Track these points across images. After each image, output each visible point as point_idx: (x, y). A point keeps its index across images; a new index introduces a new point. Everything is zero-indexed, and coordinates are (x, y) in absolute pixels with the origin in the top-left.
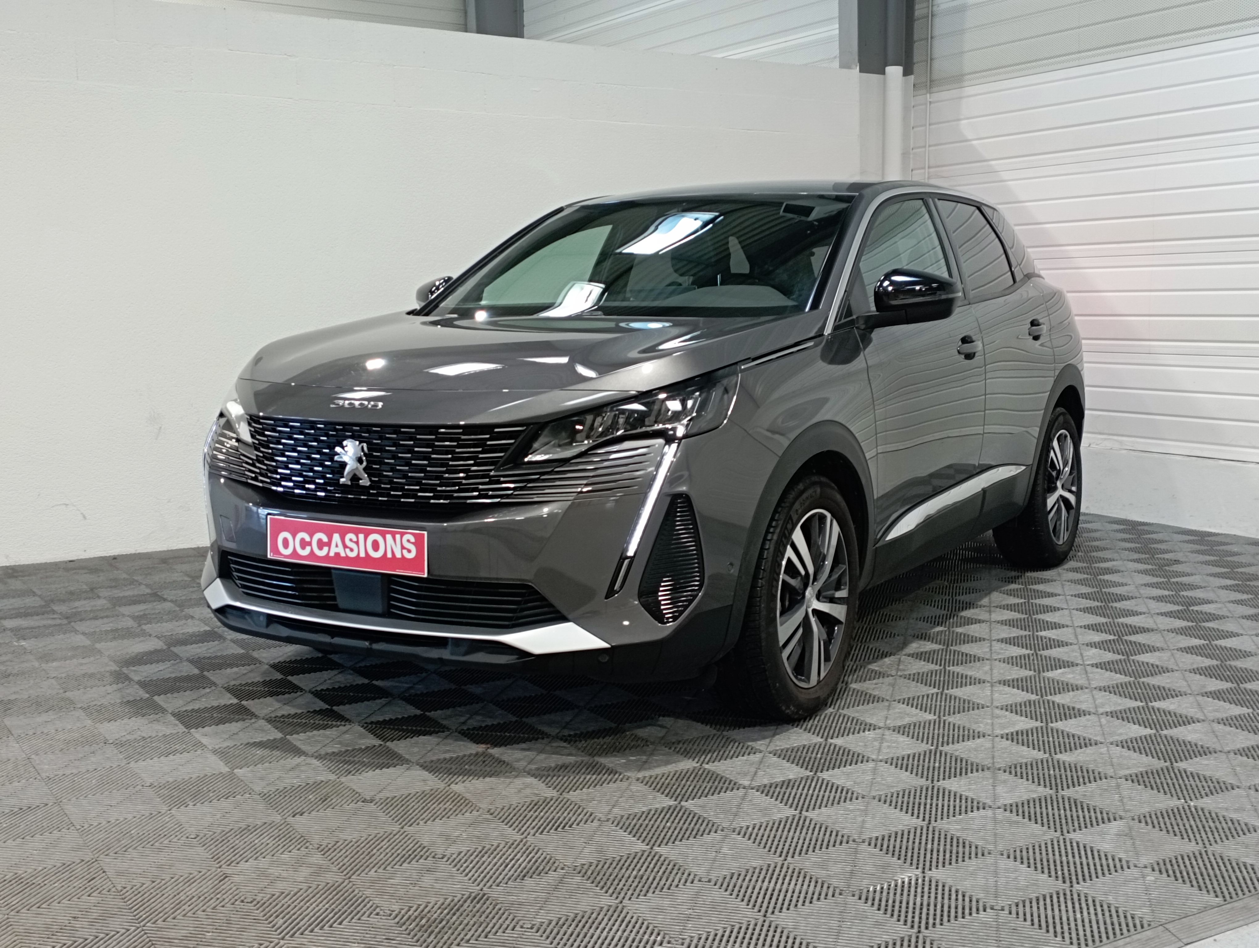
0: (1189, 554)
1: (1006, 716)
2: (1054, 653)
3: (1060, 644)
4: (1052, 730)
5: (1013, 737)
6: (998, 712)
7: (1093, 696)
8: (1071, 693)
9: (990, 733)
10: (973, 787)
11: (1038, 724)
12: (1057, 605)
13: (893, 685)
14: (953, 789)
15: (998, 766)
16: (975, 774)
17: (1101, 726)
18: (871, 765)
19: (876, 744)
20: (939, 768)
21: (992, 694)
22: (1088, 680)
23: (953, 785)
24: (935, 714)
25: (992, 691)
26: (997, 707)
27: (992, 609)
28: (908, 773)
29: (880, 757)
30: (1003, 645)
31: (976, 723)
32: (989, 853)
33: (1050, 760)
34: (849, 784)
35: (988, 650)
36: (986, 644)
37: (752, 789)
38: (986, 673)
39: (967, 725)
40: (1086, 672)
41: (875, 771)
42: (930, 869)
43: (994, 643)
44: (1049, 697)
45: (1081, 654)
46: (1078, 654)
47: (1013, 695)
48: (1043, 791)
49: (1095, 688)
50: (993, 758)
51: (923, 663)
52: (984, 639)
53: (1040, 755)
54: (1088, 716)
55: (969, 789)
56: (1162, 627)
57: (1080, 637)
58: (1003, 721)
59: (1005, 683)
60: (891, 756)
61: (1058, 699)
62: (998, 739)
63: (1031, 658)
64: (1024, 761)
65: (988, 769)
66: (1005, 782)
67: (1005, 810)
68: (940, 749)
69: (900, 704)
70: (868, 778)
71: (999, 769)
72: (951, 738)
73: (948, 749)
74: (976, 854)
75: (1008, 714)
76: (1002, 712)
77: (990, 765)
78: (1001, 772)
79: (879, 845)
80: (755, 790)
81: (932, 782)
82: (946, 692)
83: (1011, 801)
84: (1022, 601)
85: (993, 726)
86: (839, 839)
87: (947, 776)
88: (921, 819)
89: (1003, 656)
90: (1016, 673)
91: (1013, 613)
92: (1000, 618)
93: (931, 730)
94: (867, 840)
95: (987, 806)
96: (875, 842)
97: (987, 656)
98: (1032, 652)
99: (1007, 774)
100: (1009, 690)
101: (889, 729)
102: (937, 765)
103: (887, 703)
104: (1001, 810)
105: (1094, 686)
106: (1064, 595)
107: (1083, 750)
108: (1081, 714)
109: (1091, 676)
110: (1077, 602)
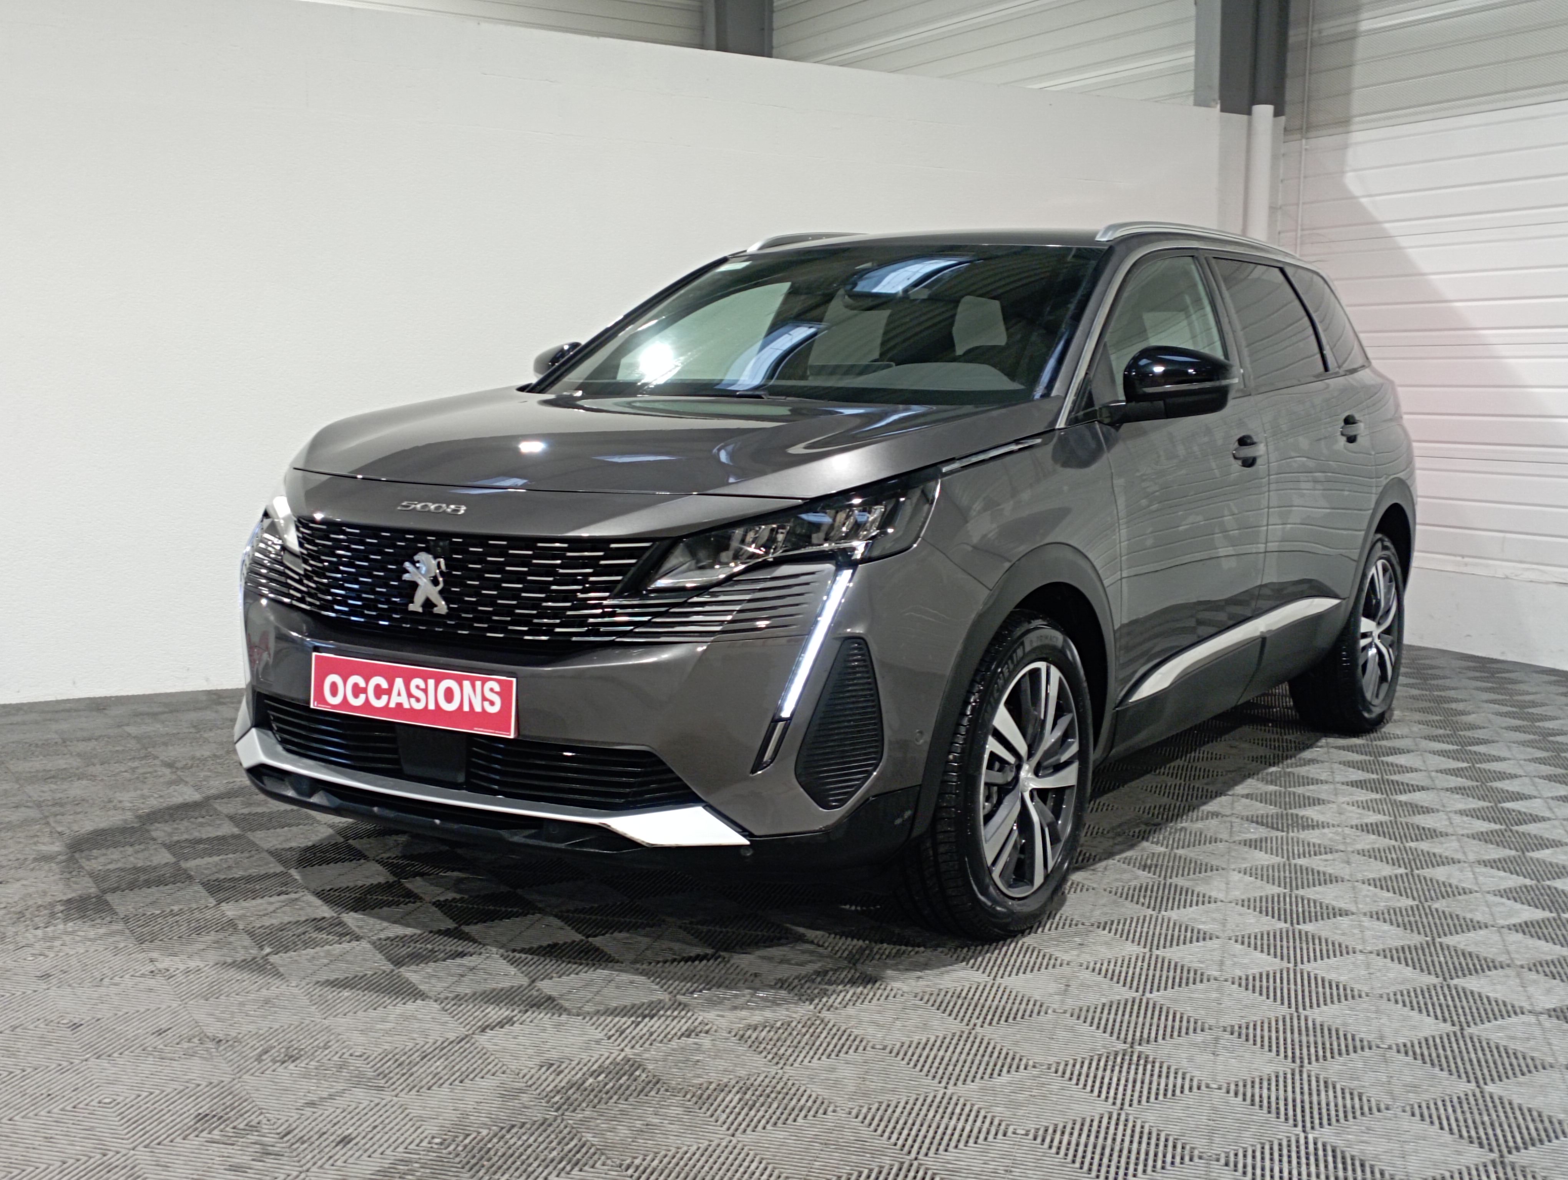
1: (1503, 904)
2: (1532, 828)
3: (1535, 819)
5: (1524, 928)
6: (1491, 898)
9: (1490, 923)
10: (1499, 987)
11: (1546, 914)
12: (1513, 772)
13: (1348, 862)
14: (1475, 989)
15: (1519, 963)
16: (1494, 972)
18: (1360, 957)
19: (1356, 931)
20: (1446, 963)
21: (1476, 878)
23: (1472, 983)
24: (1414, 899)
25: (1474, 873)
26: (1488, 892)
27: (1433, 774)
28: (1410, 969)
29: (1369, 948)
30: (1465, 818)
31: (1471, 911)
32: (1552, 1066)
35: (1447, 823)
36: (1441, 815)
37: (1226, 980)
38: (1456, 851)
41: (1367, 964)
42: (1486, 1084)
43: (1452, 815)
44: (1548, 883)
47: (1501, 878)
50: (1508, 953)
51: (1373, 837)
52: (1438, 811)
55: (1494, 991)
57: (1556, 810)
58: (1502, 909)
59: (1486, 863)
60: (1381, 947)
62: (1505, 931)
63: (1506, 834)
64: (1549, 958)
65: (1508, 966)
66: (1535, 982)
67: (1550, 1016)
68: (1438, 940)
69: (1366, 886)
70: (1363, 972)
71: (1522, 967)
72: (1446, 928)
73: (1450, 940)
74: (1536, 1067)
75: (1504, 900)
76: (1498, 899)
77: (1508, 962)
78: (1526, 970)
79: (1410, 1053)
80: (1229, 983)
81: (1445, 979)
82: (1416, 872)
83: (1553, 1006)
84: (1465, 765)
85: (1492, 915)
86: (1358, 1044)
87: (1460, 973)
88: (1449, 1023)
89: (1470, 832)
90: (1495, 853)
91: (1459, 779)
92: (1446, 785)
93: (1418, 918)
94: (1394, 1047)
95: (1525, 1010)
96: (1405, 1049)
97: (1450, 830)
98: (1503, 827)
99: (1534, 973)
100: (1494, 872)
101: (1365, 914)
102: (1442, 959)
103: (1349, 884)
104: (1546, 1016)
106: (1515, 759)
110: (1534, 768)
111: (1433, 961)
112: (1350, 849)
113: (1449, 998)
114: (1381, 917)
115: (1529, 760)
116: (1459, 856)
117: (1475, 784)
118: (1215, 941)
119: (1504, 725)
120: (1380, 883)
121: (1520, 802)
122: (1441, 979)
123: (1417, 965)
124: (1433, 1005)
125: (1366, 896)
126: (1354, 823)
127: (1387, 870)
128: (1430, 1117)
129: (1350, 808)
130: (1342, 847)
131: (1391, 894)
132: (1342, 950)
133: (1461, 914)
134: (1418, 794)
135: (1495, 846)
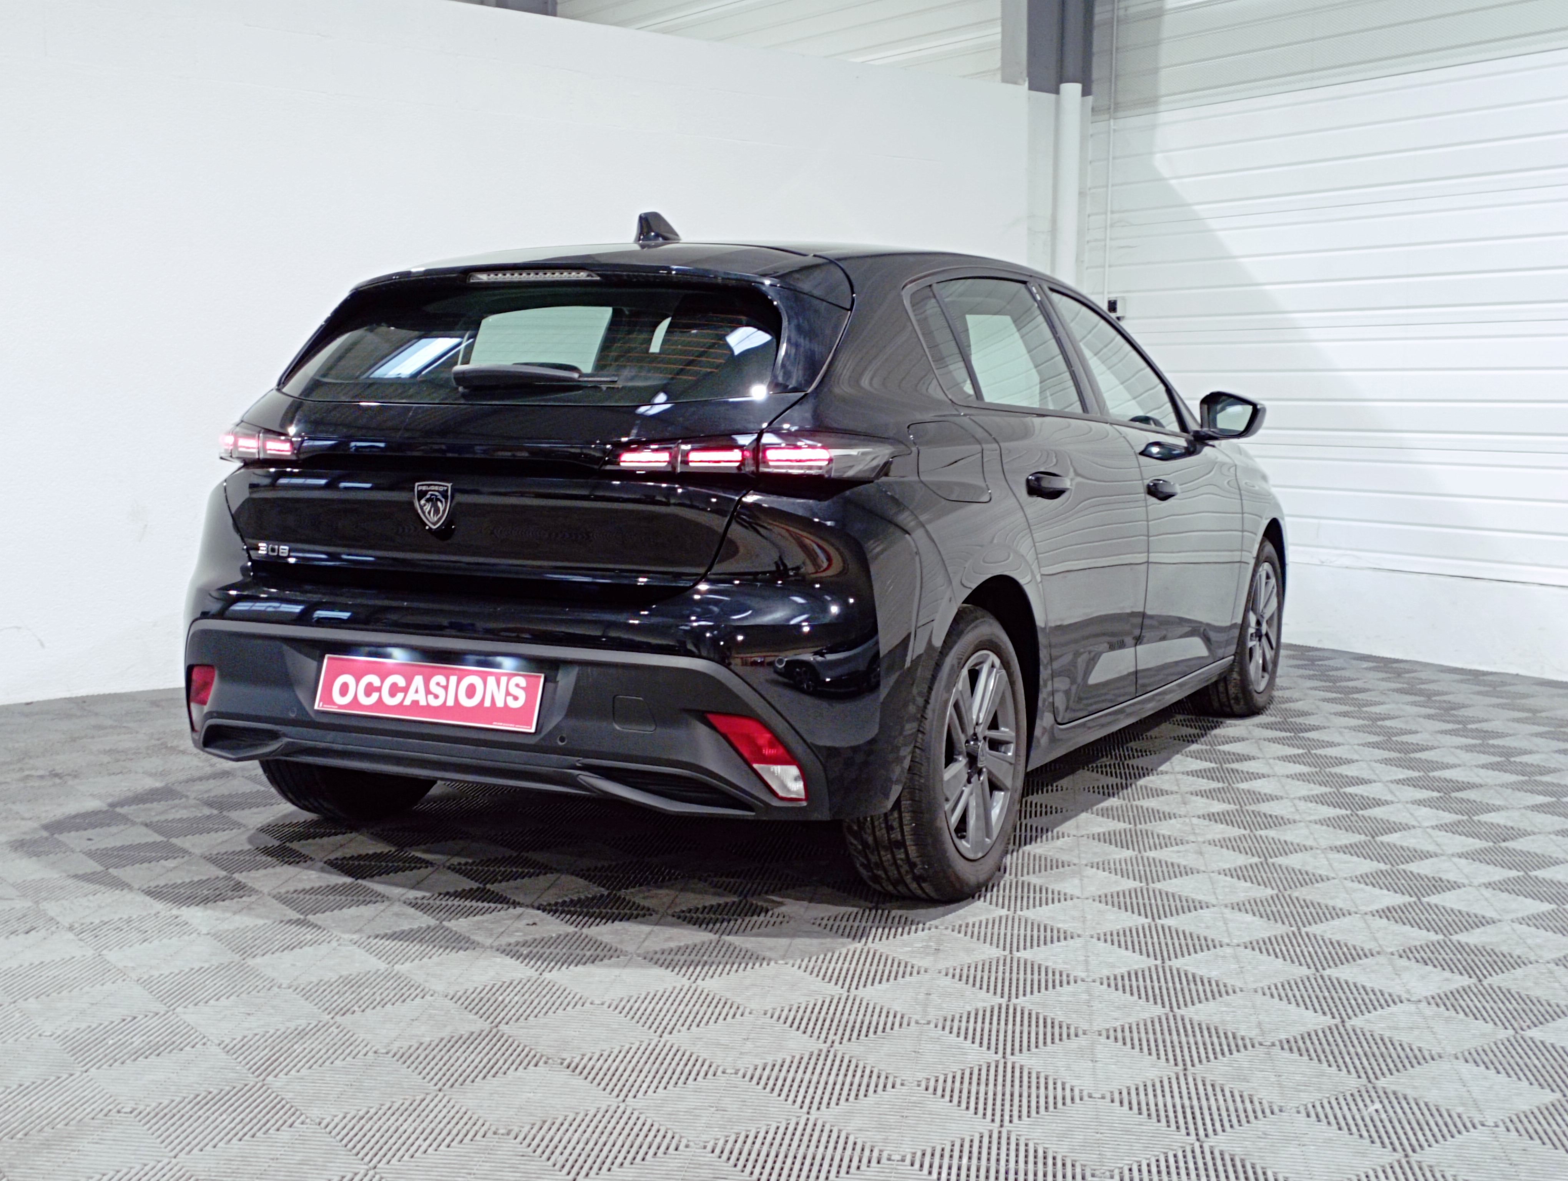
0: (1472, 696)
1: (1362, 890)
2: (1377, 812)
3: (1378, 803)
4: (1430, 906)
5: (1387, 913)
6: (1349, 884)
7: (1455, 864)
8: (1426, 861)
9: (1353, 910)
10: (1373, 976)
11: (1407, 899)
12: (1349, 757)
13: (1201, 853)
14: (1349, 979)
15: (1390, 950)
16: (1365, 960)
17: (1486, 899)
18: (1228, 951)
19: (1220, 924)
20: (1316, 953)
21: (1330, 865)
22: (1438, 845)
23: (1345, 973)
24: (1272, 888)
25: (1328, 859)
26: (1346, 879)
27: (1271, 761)
28: (1281, 960)
29: (1235, 941)
30: (1310, 805)
31: (1332, 898)
32: (1440, 1057)
33: (1449, 943)
34: (1214, 974)
35: (1293, 810)
36: (1286, 802)
37: (1094, 981)
38: (1307, 837)
39: (1323, 902)
40: (1430, 836)
41: (1236, 957)
42: (1377, 1078)
43: (1297, 802)
44: (1403, 867)
45: (1412, 814)
46: (1408, 815)
47: (1355, 863)
49: (1453, 855)
50: (1376, 940)
51: (1222, 826)
52: (1282, 798)
53: (1433, 937)
54: (1463, 889)
55: (1369, 980)
56: (1490, 781)
57: (1398, 793)
58: (1362, 895)
59: (1338, 849)
60: (1247, 939)
61: (1413, 867)
62: (1369, 917)
63: (1353, 819)
64: (1418, 943)
65: (1379, 953)
66: (1407, 969)
67: (1429, 1004)
68: (1303, 930)
69: (1222, 876)
70: (1234, 966)
71: (1392, 954)
72: (1310, 917)
73: (1315, 929)
74: (1424, 1059)
75: (1363, 886)
76: (1356, 885)
77: (1378, 949)
78: (1396, 957)
79: (1295, 1049)
80: (1098, 983)
81: (1317, 970)
82: (1270, 861)
83: (1430, 993)
84: (1301, 751)
85: (1353, 901)
86: (1240, 1043)
87: (1331, 963)
88: (1329, 1016)
89: (1316, 818)
90: (1345, 838)
91: (1298, 766)
92: (1286, 772)
93: (1279, 907)
94: (1277, 1043)
95: (1403, 998)
96: (1288, 1045)
97: (1297, 817)
98: (1349, 812)
99: (1405, 959)
100: (1347, 857)
101: (1226, 906)
102: (1311, 949)
103: (1205, 875)
104: (1424, 1004)
105: (1450, 852)
106: (1349, 744)
107: (1482, 929)
108: (1453, 886)
109: (1439, 840)
110: (1369, 752)
111: (1302, 952)
112: (1200, 839)
113: (1324, 989)
114: (1243, 908)
115: (1363, 745)
116: (1310, 843)
117: (1314, 770)
118: (1077, 940)
119: (1333, 711)
120: (1238, 873)
121: (1361, 787)
122: (1313, 969)
123: (1287, 957)
124: (1310, 997)
125: (1224, 887)
126: (1200, 813)
127: (1242, 860)
128: (1326, 1117)
129: (1194, 798)
130: (1192, 838)
131: (1249, 884)
132: (1207, 944)
133: (1322, 902)
134: (1260, 782)
135: (1344, 831)
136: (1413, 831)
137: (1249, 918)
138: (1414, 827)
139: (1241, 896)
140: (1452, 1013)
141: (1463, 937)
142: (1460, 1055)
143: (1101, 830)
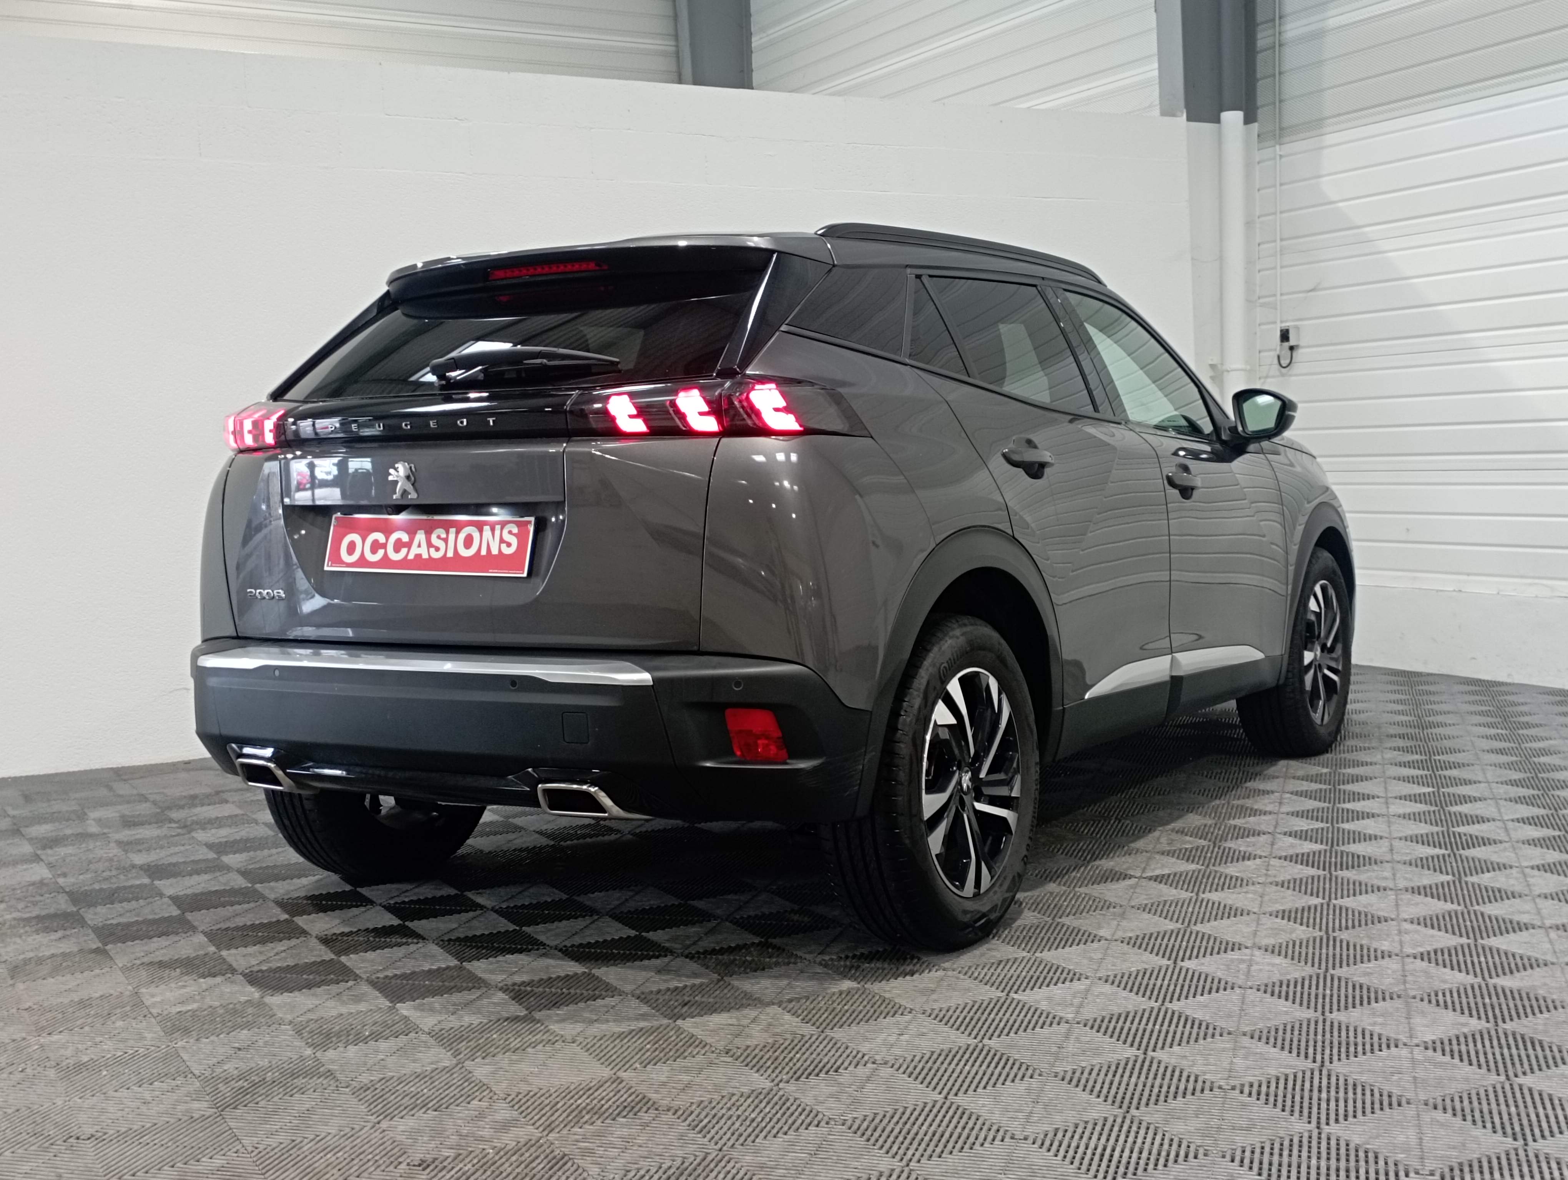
1: (1417, 932)
2: (1479, 852)
3: (1485, 842)
4: (1483, 948)
6: (1407, 926)
7: (1536, 906)
8: (1506, 902)
9: (1397, 951)
10: (1380, 1019)
11: (1464, 940)
12: (1478, 795)
13: (1262, 895)
14: (1352, 1022)
15: (1412, 993)
16: (1381, 1003)
17: (1551, 942)
18: (1238, 993)
19: (1244, 966)
20: (1331, 996)
21: (1397, 906)
23: (1352, 1017)
24: (1321, 929)
25: (1397, 900)
26: (1405, 920)
27: (1391, 800)
28: (1289, 1003)
29: (1250, 983)
30: (1408, 844)
31: (1378, 940)
32: (1408, 1103)
33: (1484, 986)
34: (1208, 1017)
35: (1387, 850)
36: (1385, 843)
37: (1078, 1023)
38: (1387, 878)
39: (1366, 943)
40: (1525, 875)
41: (1243, 1000)
42: (1328, 1124)
43: (1395, 842)
44: (1476, 907)
45: (1516, 854)
46: (1512, 854)
47: (1426, 905)
48: (1475, 1024)
49: (1539, 896)
50: (1404, 982)
51: (1300, 867)
52: (1381, 838)
53: (1469, 979)
54: (1532, 931)
57: (1513, 833)
58: (1415, 937)
59: (1414, 890)
60: (1264, 981)
61: (1488, 909)
62: (1410, 960)
63: (1448, 859)
64: (1446, 986)
65: (1399, 997)
66: (1423, 1013)
67: (1426, 1048)
68: (1330, 972)
69: (1272, 918)
70: (1234, 1009)
71: (1414, 998)
72: (1344, 959)
73: (1342, 972)
74: (1390, 1104)
75: (1421, 928)
76: (1415, 927)
77: (1401, 992)
78: (1417, 1000)
79: (1255, 1093)
80: (1080, 1025)
81: (1323, 1013)
82: (1333, 902)
83: (1434, 1038)
84: (1429, 790)
85: (1401, 943)
86: (1199, 1085)
87: (1342, 1006)
88: (1310, 1060)
89: (1408, 858)
90: (1428, 878)
91: (1418, 805)
92: (1401, 811)
93: (1317, 949)
94: (1239, 1087)
95: (1400, 1043)
96: (1249, 1089)
97: (1387, 858)
98: (1447, 852)
99: (1425, 1003)
100: (1420, 898)
101: (1260, 948)
102: (1328, 992)
103: (1255, 917)
104: (1422, 1048)
105: (1537, 893)
106: (1488, 782)
107: (1529, 971)
108: (1521, 927)
109: (1532, 881)
110: (1502, 790)
111: (1316, 995)
112: (1270, 880)
114: (1277, 950)
115: (1502, 783)
116: (1386, 883)
117: (1433, 809)
118: (1083, 982)
119: (1487, 747)
120: (1290, 915)
121: (1476, 826)
122: (1319, 1013)
125: (1268, 929)
126: (1284, 853)
127: (1302, 901)
130: (1261, 880)
131: (1297, 926)
132: (1218, 986)
134: (1366, 822)
135: (1431, 872)
136: (1508, 871)
137: (1278, 960)
138: (1511, 867)
139: (1283, 938)
140: (1448, 1058)
141: (1505, 982)
142: (1431, 1101)
143: (1166, 871)
